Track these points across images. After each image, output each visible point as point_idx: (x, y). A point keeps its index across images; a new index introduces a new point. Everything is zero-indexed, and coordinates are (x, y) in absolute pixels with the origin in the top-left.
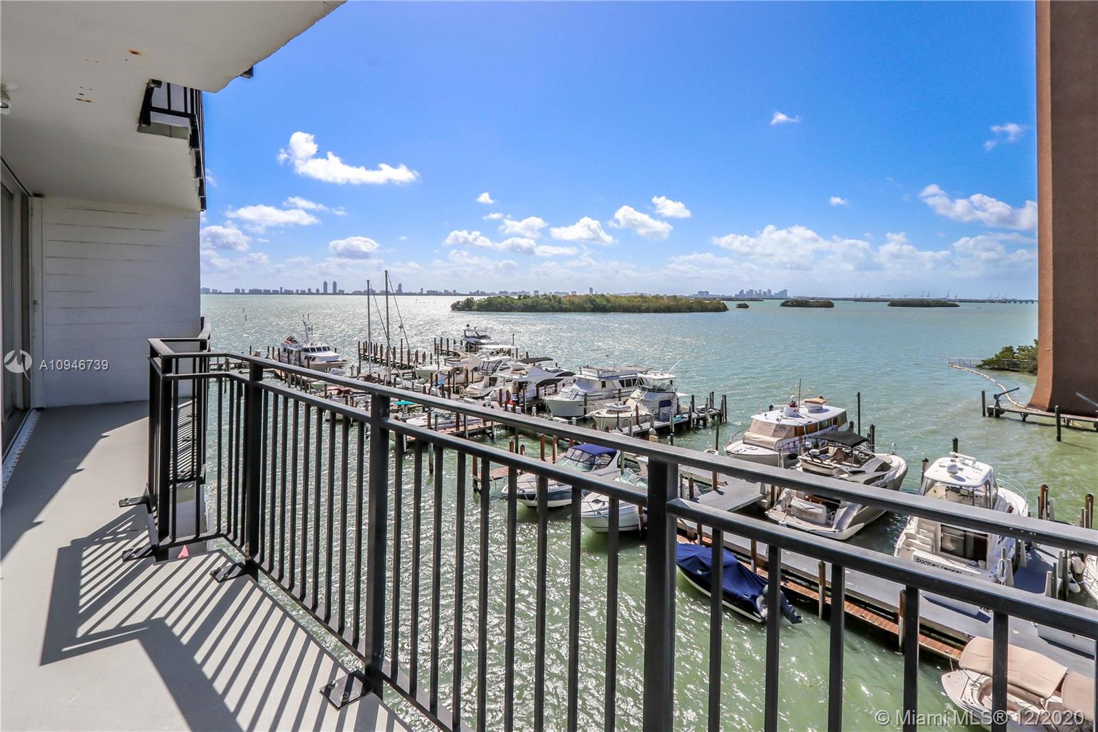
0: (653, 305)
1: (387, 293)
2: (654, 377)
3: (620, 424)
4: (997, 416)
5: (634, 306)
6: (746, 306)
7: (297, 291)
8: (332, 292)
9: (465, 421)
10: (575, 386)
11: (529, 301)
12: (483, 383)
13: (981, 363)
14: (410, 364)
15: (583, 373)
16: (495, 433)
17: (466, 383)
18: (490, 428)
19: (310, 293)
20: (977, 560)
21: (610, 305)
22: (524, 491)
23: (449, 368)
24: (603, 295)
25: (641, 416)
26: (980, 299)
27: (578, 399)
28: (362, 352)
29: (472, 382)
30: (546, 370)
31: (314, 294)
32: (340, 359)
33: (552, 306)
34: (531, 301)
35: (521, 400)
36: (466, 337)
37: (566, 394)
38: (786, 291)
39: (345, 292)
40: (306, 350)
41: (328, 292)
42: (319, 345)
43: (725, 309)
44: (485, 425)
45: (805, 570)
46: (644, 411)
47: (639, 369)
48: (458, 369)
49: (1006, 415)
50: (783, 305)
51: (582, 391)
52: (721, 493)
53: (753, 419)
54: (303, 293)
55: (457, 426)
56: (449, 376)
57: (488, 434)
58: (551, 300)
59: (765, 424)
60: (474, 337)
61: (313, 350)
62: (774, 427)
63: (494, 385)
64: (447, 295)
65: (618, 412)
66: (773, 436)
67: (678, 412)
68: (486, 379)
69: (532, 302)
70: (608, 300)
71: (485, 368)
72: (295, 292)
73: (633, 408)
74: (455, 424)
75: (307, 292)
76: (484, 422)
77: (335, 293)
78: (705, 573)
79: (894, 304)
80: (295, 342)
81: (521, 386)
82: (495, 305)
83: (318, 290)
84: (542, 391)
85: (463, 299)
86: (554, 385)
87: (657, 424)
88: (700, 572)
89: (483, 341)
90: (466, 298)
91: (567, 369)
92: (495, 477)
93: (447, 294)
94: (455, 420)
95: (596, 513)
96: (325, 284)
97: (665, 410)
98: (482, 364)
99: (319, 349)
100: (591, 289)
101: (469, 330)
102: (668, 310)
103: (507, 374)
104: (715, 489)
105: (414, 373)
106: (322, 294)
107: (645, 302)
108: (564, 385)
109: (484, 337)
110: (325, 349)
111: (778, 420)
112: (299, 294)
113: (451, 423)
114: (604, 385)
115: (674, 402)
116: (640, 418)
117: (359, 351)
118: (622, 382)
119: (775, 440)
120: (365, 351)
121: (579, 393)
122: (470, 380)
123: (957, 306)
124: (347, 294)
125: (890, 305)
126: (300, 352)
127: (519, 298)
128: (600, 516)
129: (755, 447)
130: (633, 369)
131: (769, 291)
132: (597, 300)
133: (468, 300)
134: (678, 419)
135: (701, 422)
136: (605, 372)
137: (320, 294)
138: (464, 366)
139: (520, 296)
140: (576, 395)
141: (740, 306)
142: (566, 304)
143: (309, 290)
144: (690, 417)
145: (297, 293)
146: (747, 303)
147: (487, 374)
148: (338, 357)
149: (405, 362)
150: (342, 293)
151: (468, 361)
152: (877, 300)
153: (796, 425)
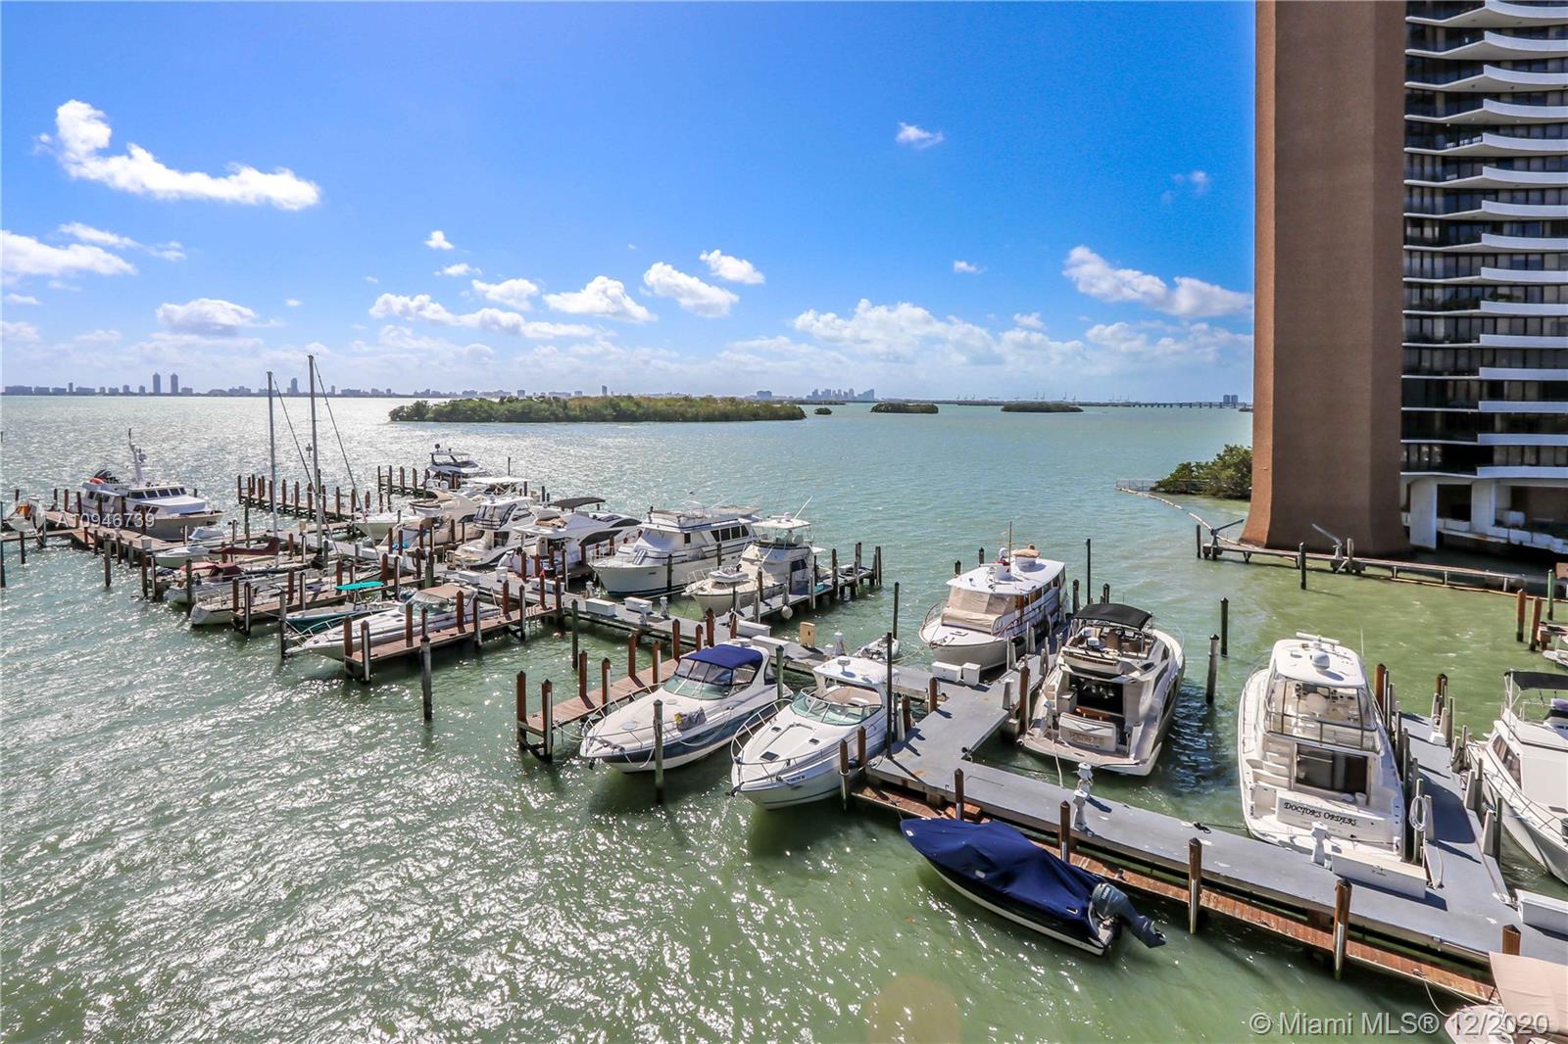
0: (703, 410)
1: (270, 394)
2: (775, 525)
3: (738, 602)
4: (1215, 559)
5: (676, 412)
6: (828, 412)
7: (103, 389)
8: (169, 391)
9: (475, 614)
10: (641, 542)
11: (518, 406)
12: (483, 541)
13: (1154, 485)
14: (342, 512)
15: (654, 520)
16: (527, 630)
17: (452, 543)
18: (519, 623)
19: (127, 392)
20: (1352, 793)
21: (641, 411)
22: (622, 749)
23: (416, 519)
24: (630, 397)
25: (767, 588)
26: (1101, 402)
27: (647, 563)
28: (245, 493)
29: (462, 540)
30: (595, 517)
31: (135, 394)
32: (207, 509)
33: (553, 413)
34: (520, 405)
35: (559, 568)
36: (434, 463)
37: (625, 557)
38: (872, 391)
39: (194, 392)
40: (138, 495)
41: (162, 391)
42: (163, 485)
43: (801, 416)
44: (508, 618)
45: (1146, 848)
46: (769, 582)
47: (740, 512)
48: (435, 520)
49: (1225, 555)
50: (875, 410)
51: (653, 550)
52: (947, 715)
53: (950, 587)
54: (114, 393)
55: (460, 624)
56: (421, 533)
57: (514, 633)
58: (551, 404)
59: (973, 593)
60: (449, 464)
61: (152, 494)
62: (987, 598)
63: (503, 545)
64: (378, 396)
65: (734, 584)
66: (988, 612)
67: (818, 578)
68: (489, 534)
69: (523, 407)
70: (638, 404)
71: (487, 517)
72: (97, 391)
73: (753, 576)
74: (455, 621)
75: (121, 391)
76: (506, 612)
77: (174, 393)
78: (992, 875)
79: (1009, 408)
80: (114, 480)
81: (554, 545)
82: (463, 412)
83: (142, 389)
84: (590, 552)
85: (409, 403)
86: (608, 541)
87: (793, 598)
88: (981, 875)
89: (464, 470)
90: (415, 400)
91: (626, 514)
92: (561, 721)
93: (376, 394)
94: (455, 614)
95: (774, 779)
96: (157, 379)
97: (798, 575)
98: (482, 511)
99: (164, 493)
100: (605, 389)
101: (438, 453)
102: (725, 417)
103: (528, 526)
104: (935, 707)
105: (349, 529)
106: (151, 394)
107: (692, 406)
108: (626, 541)
109: (466, 464)
110: (175, 492)
111: (991, 587)
112: (106, 395)
113: (447, 619)
114: (687, 538)
115: (810, 561)
116: (765, 592)
117: (240, 492)
118: (715, 533)
119: (993, 618)
120: (252, 491)
121: (650, 554)
122: (459, 536)
123: (1081, 411)
124: (198, 395)
125: (1003, 410)
126: (123, 498)
127: (502, 401)
128: (781, 784)
129: (964, 631)
130: (732, 511)
131: (852, 391)
132: (622, 404)
133: (418, 404)
134: (817, 589)
135: (847, 590)
136: (689, 518)
137: (146, 395)
138: (447, 515)
139: (502, 399)
140: (645, 557)
141: (820, 412)
142: (574, 410)
143: (126, 388)
144: (835, 583)
145: (103, 393)
146: (828, 407)
147: (491, 527)
148: (203, 505)
149: (331, 508)
150: (188, 392)
151: (453, 504)
152: (985, 404)
153: (1018, 592)
